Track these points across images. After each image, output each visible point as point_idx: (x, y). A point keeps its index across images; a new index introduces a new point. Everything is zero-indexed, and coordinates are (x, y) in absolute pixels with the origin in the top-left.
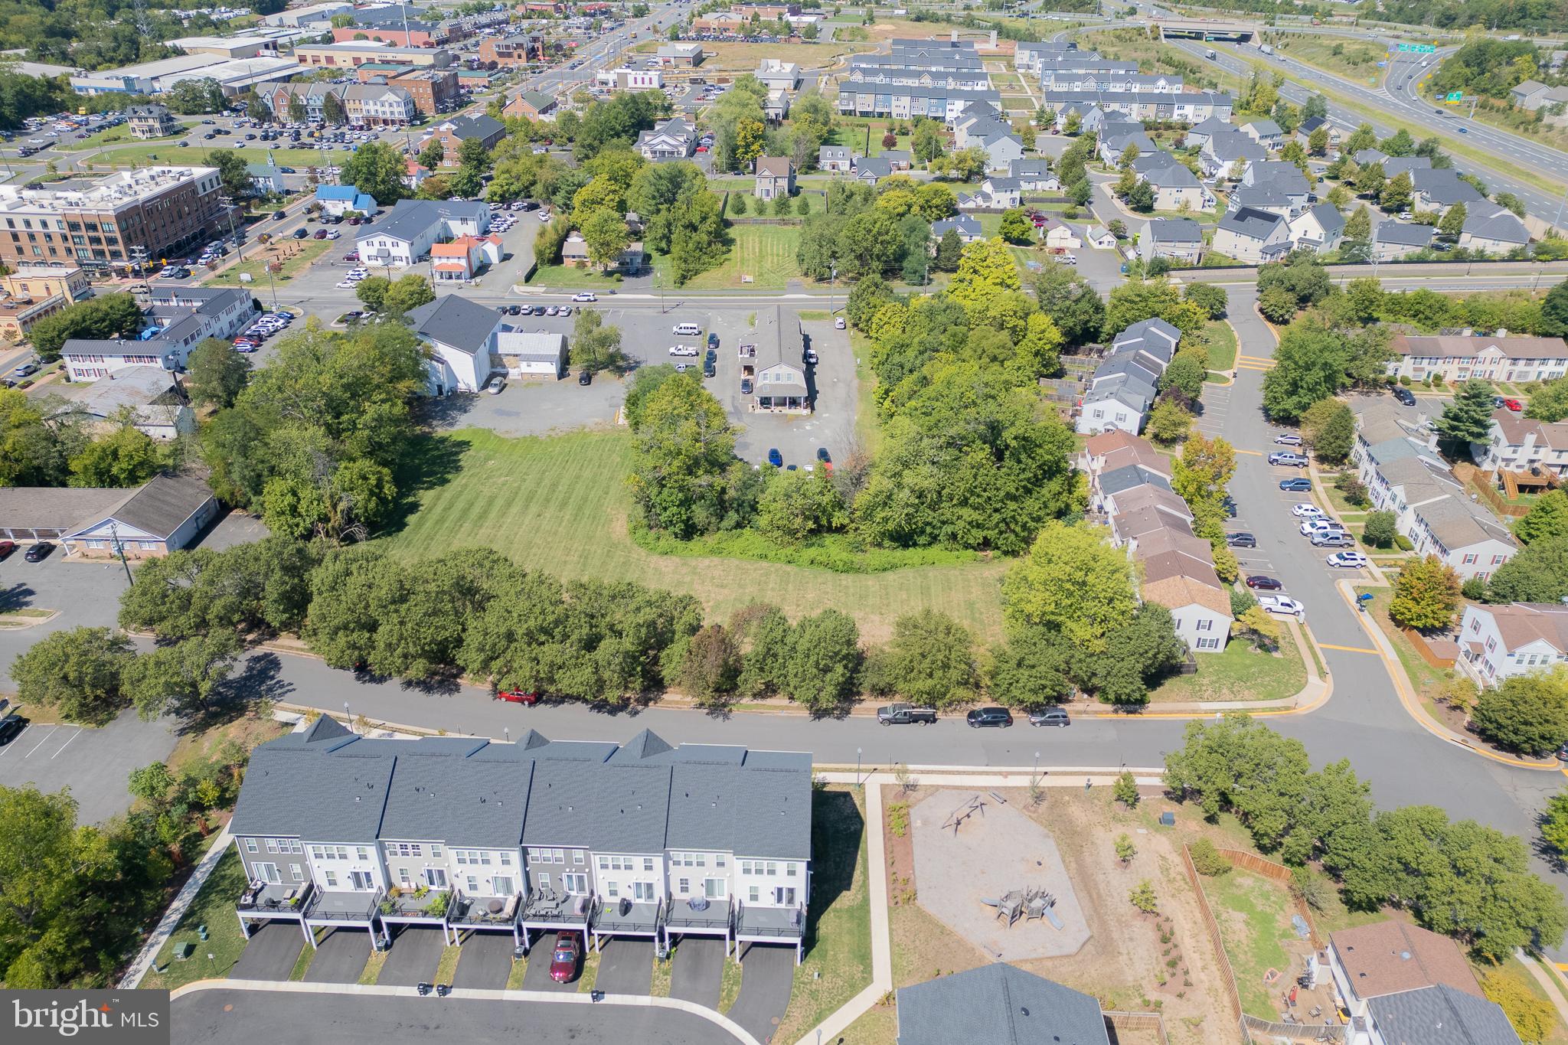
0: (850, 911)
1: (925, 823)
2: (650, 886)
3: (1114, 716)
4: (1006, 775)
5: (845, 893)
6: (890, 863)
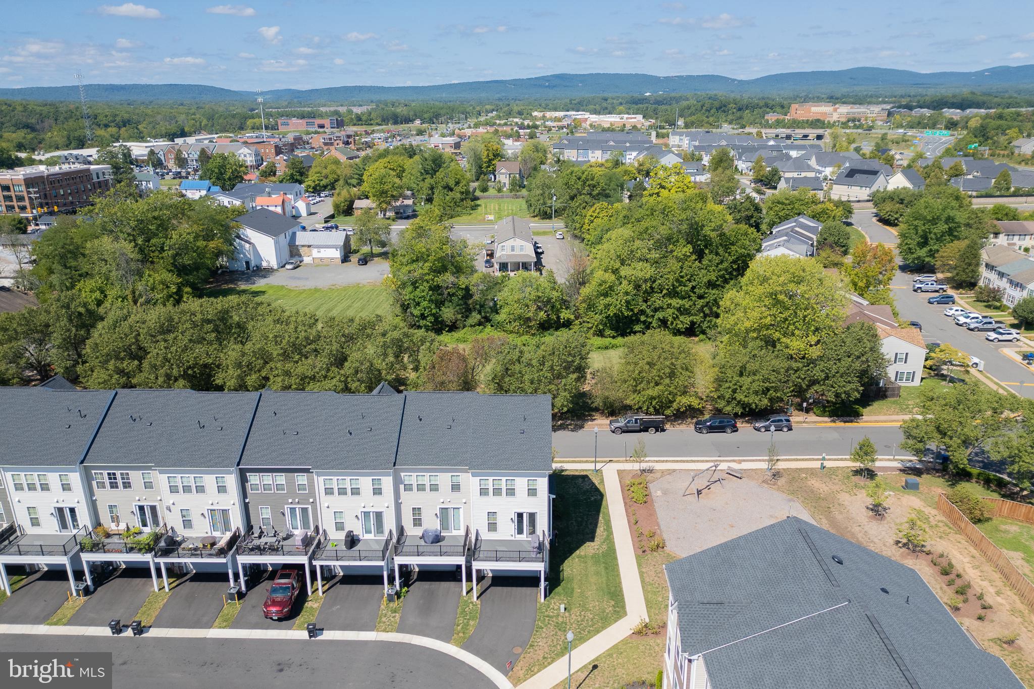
0: (596, 558)
1: (665, 493)
2: (379, 515)
3: (833, 424)
4: (740, 462)
5: (588, 544)
6: (634, 523)
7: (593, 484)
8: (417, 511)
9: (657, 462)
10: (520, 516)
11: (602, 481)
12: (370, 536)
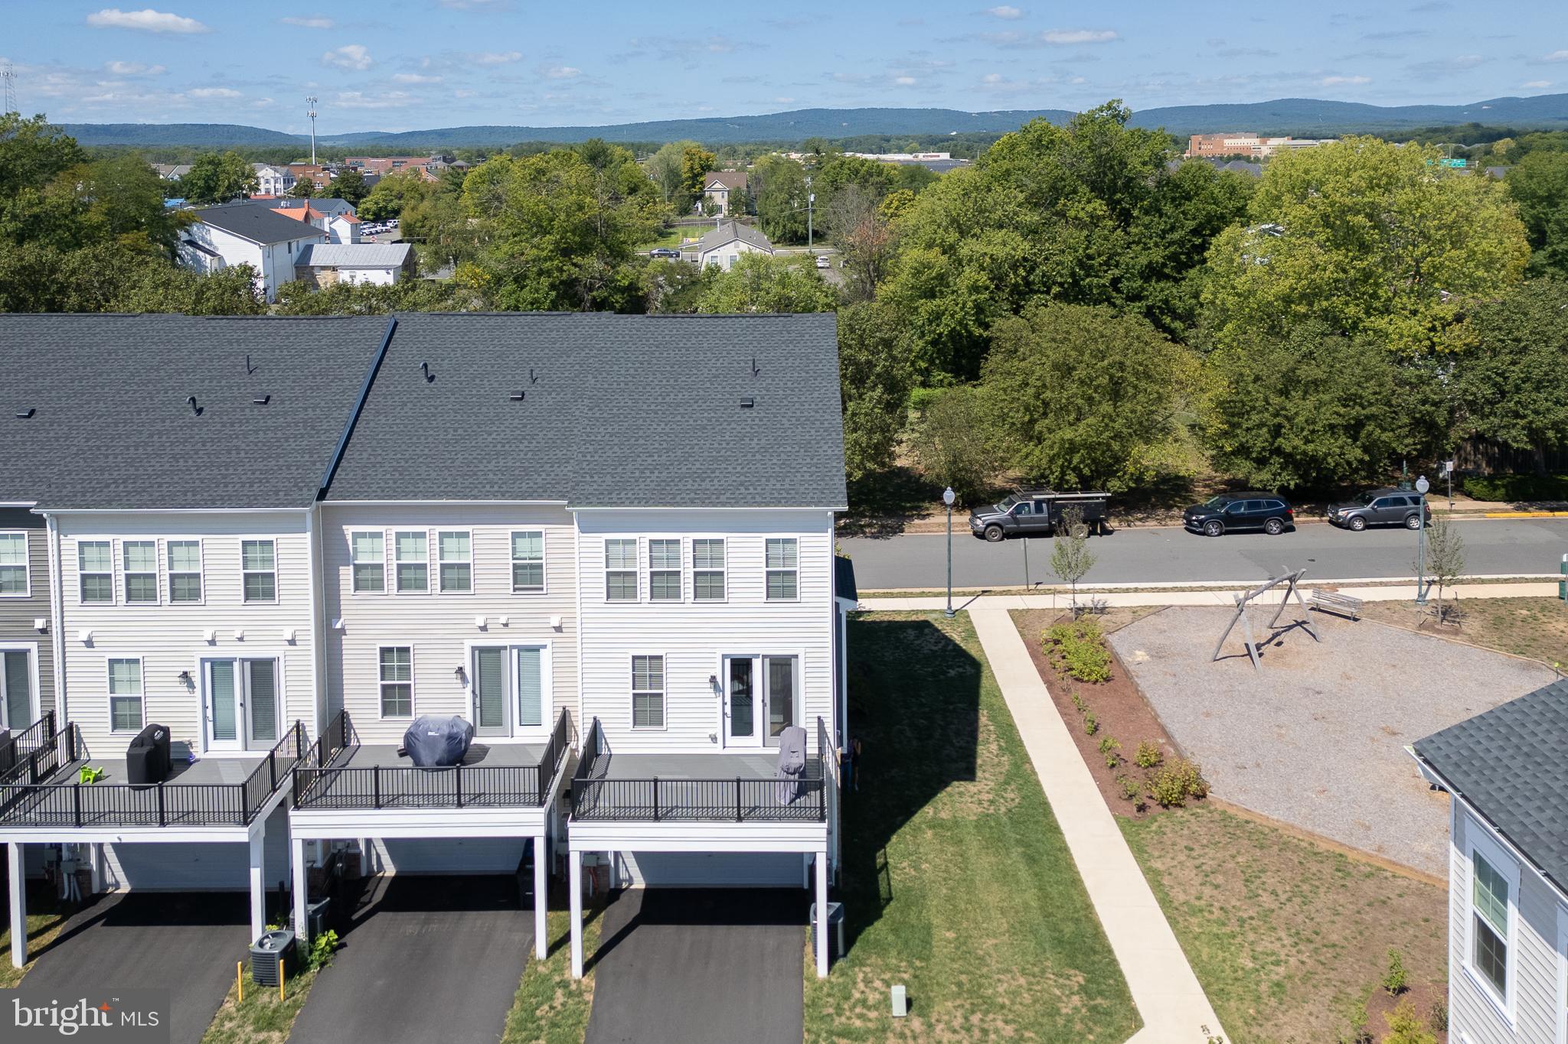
0: (990, 829)
1: (1158, 654)
5: (956, 787)
6: (1087, 732)
7: (949, 641)
8: (394, 658)
9: (1110, 591)
10: (741, 668)
11: (972, 634)
12: (230, 749)
